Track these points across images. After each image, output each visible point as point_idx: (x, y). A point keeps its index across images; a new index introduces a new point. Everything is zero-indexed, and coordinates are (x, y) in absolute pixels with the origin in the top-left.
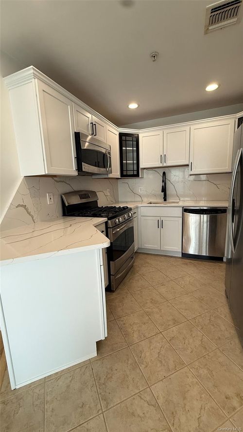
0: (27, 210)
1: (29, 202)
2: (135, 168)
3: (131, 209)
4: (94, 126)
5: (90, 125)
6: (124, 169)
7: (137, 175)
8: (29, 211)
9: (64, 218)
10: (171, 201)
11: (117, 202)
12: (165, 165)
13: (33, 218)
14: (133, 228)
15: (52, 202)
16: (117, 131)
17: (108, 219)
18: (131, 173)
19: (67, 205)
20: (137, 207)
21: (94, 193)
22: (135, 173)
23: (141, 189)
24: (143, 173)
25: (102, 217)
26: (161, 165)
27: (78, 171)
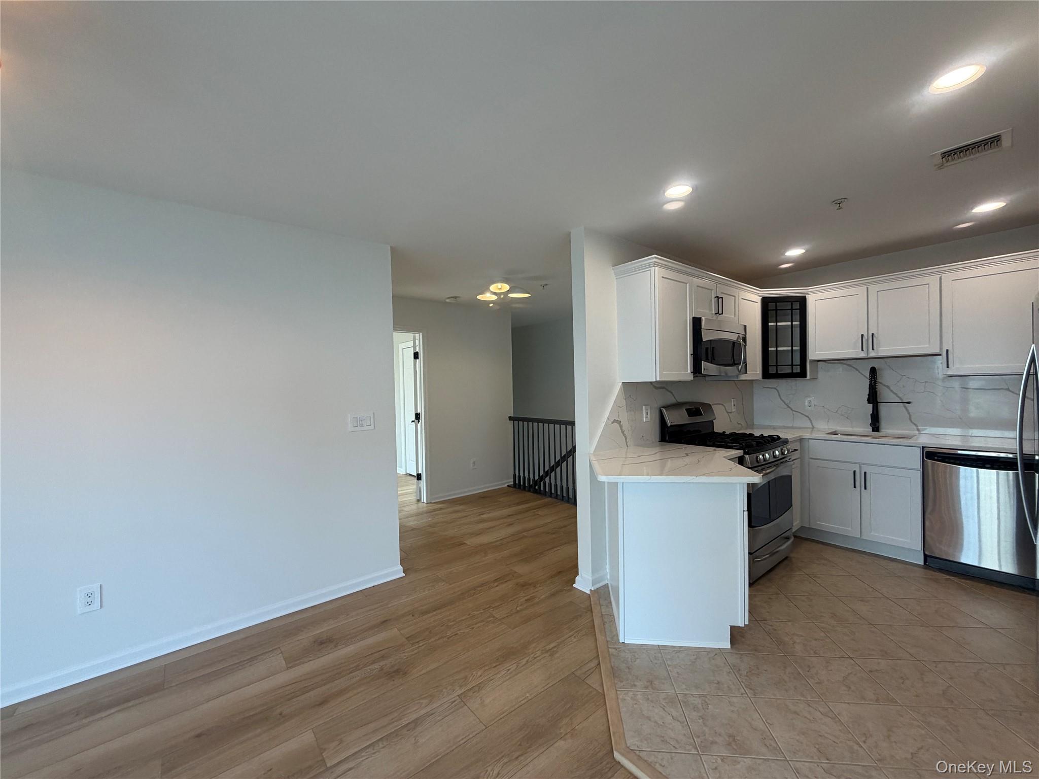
0: (621, 427)
1: (624, 417)
2: (797, 360)
3: (786, 442)
4: (720, 300)
5: (714, 300)
6: (772, 361)
7: (802, 374)
8: (624, 428)
9: (662, 445)
10: (890, 431)
11: (752, 426)
12: (872, 354)
13: (626, 439)
14: (789, 478)
15: (647, 418)
16: (758, 295)
17: (745, 453)
18: (788, 370)
19: (669, 425)
20: (801, 440)
21: (708, 407)
22: (797, 370)
23: (810, 402)
24: (815, 371)
25: (731, 448)
26: (863, 355)
27: (694, 375)
